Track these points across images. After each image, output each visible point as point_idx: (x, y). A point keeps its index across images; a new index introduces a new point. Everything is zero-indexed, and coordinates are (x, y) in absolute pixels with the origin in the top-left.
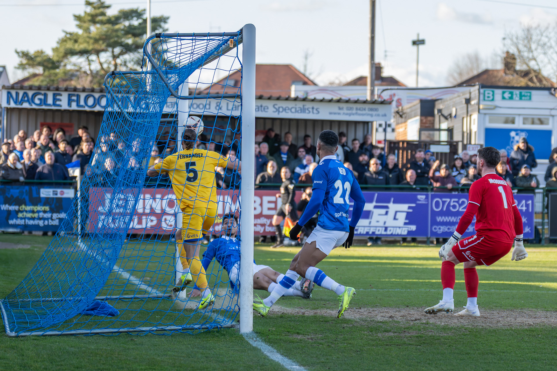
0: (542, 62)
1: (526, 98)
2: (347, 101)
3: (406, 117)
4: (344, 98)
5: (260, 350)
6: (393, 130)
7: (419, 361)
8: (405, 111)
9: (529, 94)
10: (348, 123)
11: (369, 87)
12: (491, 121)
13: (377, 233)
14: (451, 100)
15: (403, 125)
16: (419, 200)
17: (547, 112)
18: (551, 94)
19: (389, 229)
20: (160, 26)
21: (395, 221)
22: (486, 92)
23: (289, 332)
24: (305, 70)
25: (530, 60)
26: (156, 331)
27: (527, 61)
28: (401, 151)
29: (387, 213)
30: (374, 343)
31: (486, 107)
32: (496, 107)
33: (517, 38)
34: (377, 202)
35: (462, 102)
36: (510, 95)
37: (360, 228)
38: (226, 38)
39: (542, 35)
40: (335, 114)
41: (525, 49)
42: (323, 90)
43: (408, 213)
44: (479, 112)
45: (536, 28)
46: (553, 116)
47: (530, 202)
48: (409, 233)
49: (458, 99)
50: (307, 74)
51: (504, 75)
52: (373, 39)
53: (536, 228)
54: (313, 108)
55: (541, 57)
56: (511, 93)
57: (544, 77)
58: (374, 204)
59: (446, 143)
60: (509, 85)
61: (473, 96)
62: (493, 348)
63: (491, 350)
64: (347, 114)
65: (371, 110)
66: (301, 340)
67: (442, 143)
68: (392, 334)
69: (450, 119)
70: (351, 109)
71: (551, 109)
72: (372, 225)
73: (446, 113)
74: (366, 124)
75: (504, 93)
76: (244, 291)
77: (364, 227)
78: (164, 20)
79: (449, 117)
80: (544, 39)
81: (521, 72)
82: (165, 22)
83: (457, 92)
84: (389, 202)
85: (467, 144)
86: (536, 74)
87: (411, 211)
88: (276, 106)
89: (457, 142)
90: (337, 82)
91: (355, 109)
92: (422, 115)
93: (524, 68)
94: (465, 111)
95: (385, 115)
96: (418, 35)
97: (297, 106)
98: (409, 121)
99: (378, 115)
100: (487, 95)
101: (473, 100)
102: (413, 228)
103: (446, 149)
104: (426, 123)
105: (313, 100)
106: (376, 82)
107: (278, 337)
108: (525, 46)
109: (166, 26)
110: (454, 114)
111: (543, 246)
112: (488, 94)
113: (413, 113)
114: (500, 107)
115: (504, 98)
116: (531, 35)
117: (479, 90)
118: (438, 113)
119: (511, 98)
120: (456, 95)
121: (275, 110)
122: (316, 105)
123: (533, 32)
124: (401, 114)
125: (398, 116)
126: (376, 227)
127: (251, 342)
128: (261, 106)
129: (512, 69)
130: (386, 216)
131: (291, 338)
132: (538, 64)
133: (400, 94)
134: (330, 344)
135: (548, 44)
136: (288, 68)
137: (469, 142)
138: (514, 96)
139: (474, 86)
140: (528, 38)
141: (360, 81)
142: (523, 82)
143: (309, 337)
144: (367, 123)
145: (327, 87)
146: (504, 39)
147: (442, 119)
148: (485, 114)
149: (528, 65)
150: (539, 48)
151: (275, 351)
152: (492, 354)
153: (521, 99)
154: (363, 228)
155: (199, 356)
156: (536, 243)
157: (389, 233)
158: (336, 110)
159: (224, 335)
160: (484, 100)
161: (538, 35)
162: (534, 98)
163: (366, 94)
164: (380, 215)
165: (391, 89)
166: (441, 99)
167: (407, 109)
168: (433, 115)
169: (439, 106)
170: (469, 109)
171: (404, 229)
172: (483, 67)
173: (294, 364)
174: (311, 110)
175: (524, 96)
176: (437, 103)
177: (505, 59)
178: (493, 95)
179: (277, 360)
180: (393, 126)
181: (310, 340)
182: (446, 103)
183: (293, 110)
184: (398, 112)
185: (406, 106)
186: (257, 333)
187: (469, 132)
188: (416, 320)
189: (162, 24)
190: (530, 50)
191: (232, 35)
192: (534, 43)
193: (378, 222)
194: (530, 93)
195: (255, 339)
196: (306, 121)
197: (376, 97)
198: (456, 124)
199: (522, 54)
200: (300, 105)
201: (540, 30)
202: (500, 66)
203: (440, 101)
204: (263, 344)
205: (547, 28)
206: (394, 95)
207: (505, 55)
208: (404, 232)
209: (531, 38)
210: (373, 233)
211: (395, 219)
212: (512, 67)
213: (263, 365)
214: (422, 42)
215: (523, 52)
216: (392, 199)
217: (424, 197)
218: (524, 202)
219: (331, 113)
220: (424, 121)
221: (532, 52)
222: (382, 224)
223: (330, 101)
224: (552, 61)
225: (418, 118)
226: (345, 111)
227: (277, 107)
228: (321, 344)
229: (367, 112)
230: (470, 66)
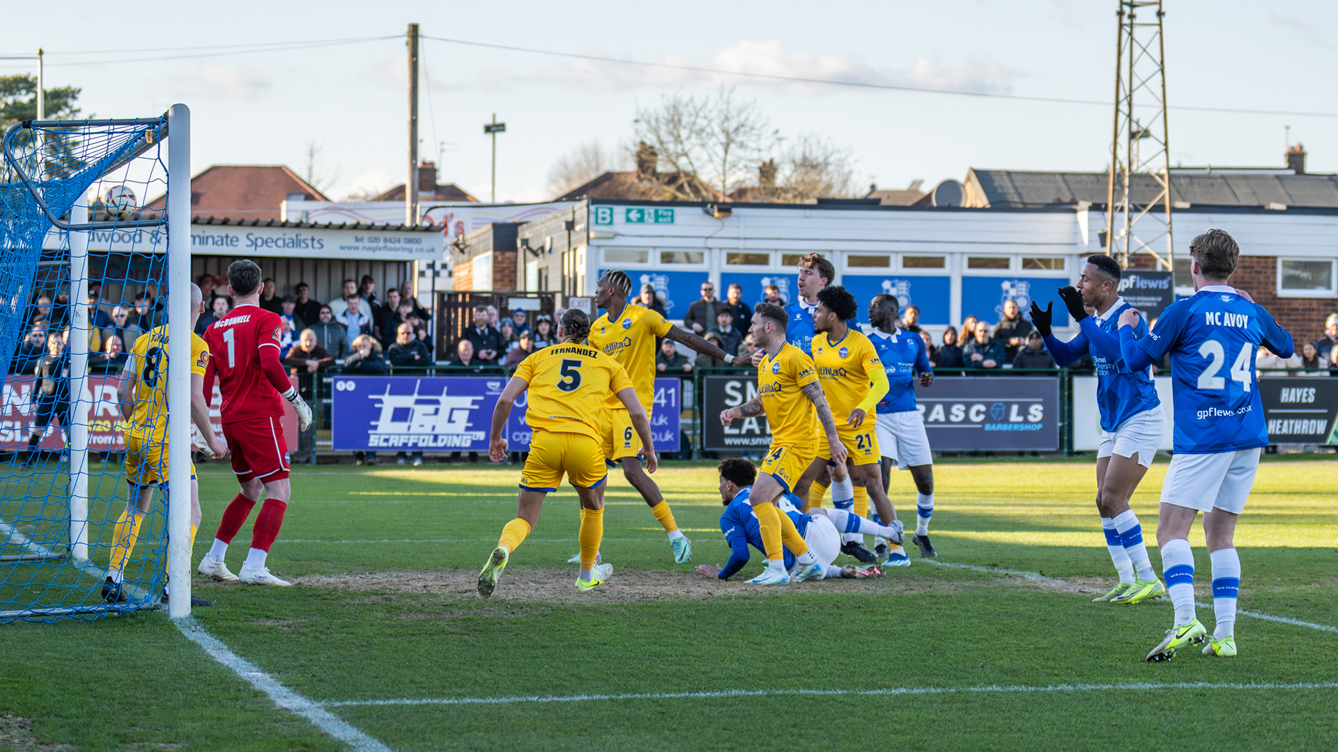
0: (698, 159)
1: (665, 220)
2: (370, 228)
3: (469, 253)
4: (363, 222)
5: (201, 646)
6: (450, 274)
7: (462, 661)
8: (468, 243)
9: (670, 213)
10: (372, 263)
11: (408, 203)
12: (608, 258)
13: (420, 444)
14: (542, 223)
15: (466, 265)
16: (491, 390)
17: (700, 243)
18: (707, 212)
19: (440, 438)
20: (66, 105)
21: (451, 425)
22: (600, 211)
23: (252, 615)
24: (310, 176)
25: (678, 156)
26: (31, 616)
27: (673, 158)
28: (460, 310)
29: (436, 412)
30: (392, 631)
31: (599, 235)
32: (616, 235)
33: (657, 120)
34: (419, 394)
35: (560, 226)
36: (639, 216)
37: (392, 437)
38: (140, 128)
39: (697, 116)
40: (349, 248)
41: (671, 138)
42: (337, 209)
43: (472, 411)
44: (588, 244)
45: (687, 105)
46: (710, 249)
47: (672, 391)
48: (475, 443)
49: (554, 221)
50: (313, 184)
51: (636, 181)
52: (414, 123)
53: (682, 433)
54: (313, 239)
55: (696, 152)
56: (641, 212)
57: (702, 184)
58: (416, 396)
59: (535, 296)
60: (644, 198)
61: (578, 216)
62: (587, 638)
63: (584, 641)
64: (369, 249)
65: (410, 241)
66: (270, 629)
67: (529, 296)
68: (422, 617)
69: (541, 256)
70: (376, 240)
71: (707, 238)
72: (412, 431)
73: (535, 245)
74: (402, 264)
75: (628, 211)
76: (174, 547)
77: (400, 435)
78: (72, 94)
79: (540, 251)
80: (702, 122)
81: (666, 175)
82: (74, 98)
83: (555, 209)
84: (440, 393)
85: (569, 296)
86: (689, 179)
87: (476, 407)
88: (250, 237)
89: (553, 294)
90: (362, 194)
91: (382, 240)
92: (497, 248)
93: (670, 169)
94: (566, 242)
95: (433, 250)
96: (494, 116)
97: (287, 237)
98: (476, 259)
99: (422, 250)
100: (600, 215)
101: (579, 223)
102: (481, 435)
103: (535, 305)
104: (502, 262)
105: (314, 226)
106: (421, 194)
107: (233, 624)
108: (671, 133)
109: (75, 104)
110: (547, 248)
111: (695, 465)
112: (604, 213)
113: (481, 245)
114: (623, 235)
115: (628, 220)
116: (680, 115)
117: (588, 206)
118: (522, 245)
119: (641, 220)
120: (551, 216)
121: (250, 243)
122: (317, 234)
123: (682, 109)
124: (460, 247)
125: (457, 250)
126: (419, 435)
127: (186, 633)
128: (227, 237)
129: (650, 170)
130: (434, 417)
131: (255, 624)
132: (691, 163)
133: (462, 214)
134: (318, 634)
135: (708, 130)
136: (279, 171)
137: (572, 294)
138: (646, 217)
139: (580, 200)
140: (675, 121)
141: (397, 194)
142: (669, 192)
143: (285, 623)
144: (404, 263)
145: (345, 203)
146: (637, 121)
147: (529, 254)
148: (599, 247)
149: (675, 164)
150: (694, 136)
151: (225, 647)
152: (584, 646)
153: (657, 221)
154: (397, 437)
155: (97, 658)
156: (683, 459)
157: (440, 444)
158: (352, 243)
159: (143, 622)
160: (597, 223)
161: (691, 115)
162: (677, 218)
163: (404, 214)
164: (424, 415)
165: (445, 207)
166: (527, 222)
167: (472, 238)
168: (515, 249)
169: (524, 233)
170: (573, 239)
171: (465, 437)
172: (606, 167)
173: (254, 669)
174: (309, 243)
175: (662, 216)
176: (520, 228)
177: (639, 154)
178: (611, 215)
179: (226, 663)
180: (451, 267)
181: (286, 629)
182: (536, 229)
183: (280, 243)
184: (456, 245)
185: (471, 235)
186: (197, 617)
187: (572, 276)
188: (466, 591)
189: (70, 101)
190: (678, 139)
191: (152, 123)
192: (684, 128)
193: (422, 426)
194: (672, 211)
195: (193, 628)
196: (302, 261)
197: (418, 222)
198: (552, 263)
199: (665, 145)
200: (291, 234)
201: (694, 107)
202: (632, 166)
203: (525, 225)
204: (206, 636)
205: (705, 104)
206: (452, 215)
207: (637, 149)
208: (465, 442)
209: (680, 121)
210: (415, 445)
211: (450, 421)
212: (649, 167)
213: (202, 672)
214: (501, 127)
215: (667, 143)
216: (445, 389)
217: (498, 384)
218: (662, 390)
219: (342, 248)
220: (500, 258)
221: (681, 143)
222: (429, 431)
223: (342, 227)
224: (714, 158)
225: (490, 253)
226: (366, 244)
227: (253, 238)
228: (303, 634)
229: (402, 244)
230: (585, 165)
